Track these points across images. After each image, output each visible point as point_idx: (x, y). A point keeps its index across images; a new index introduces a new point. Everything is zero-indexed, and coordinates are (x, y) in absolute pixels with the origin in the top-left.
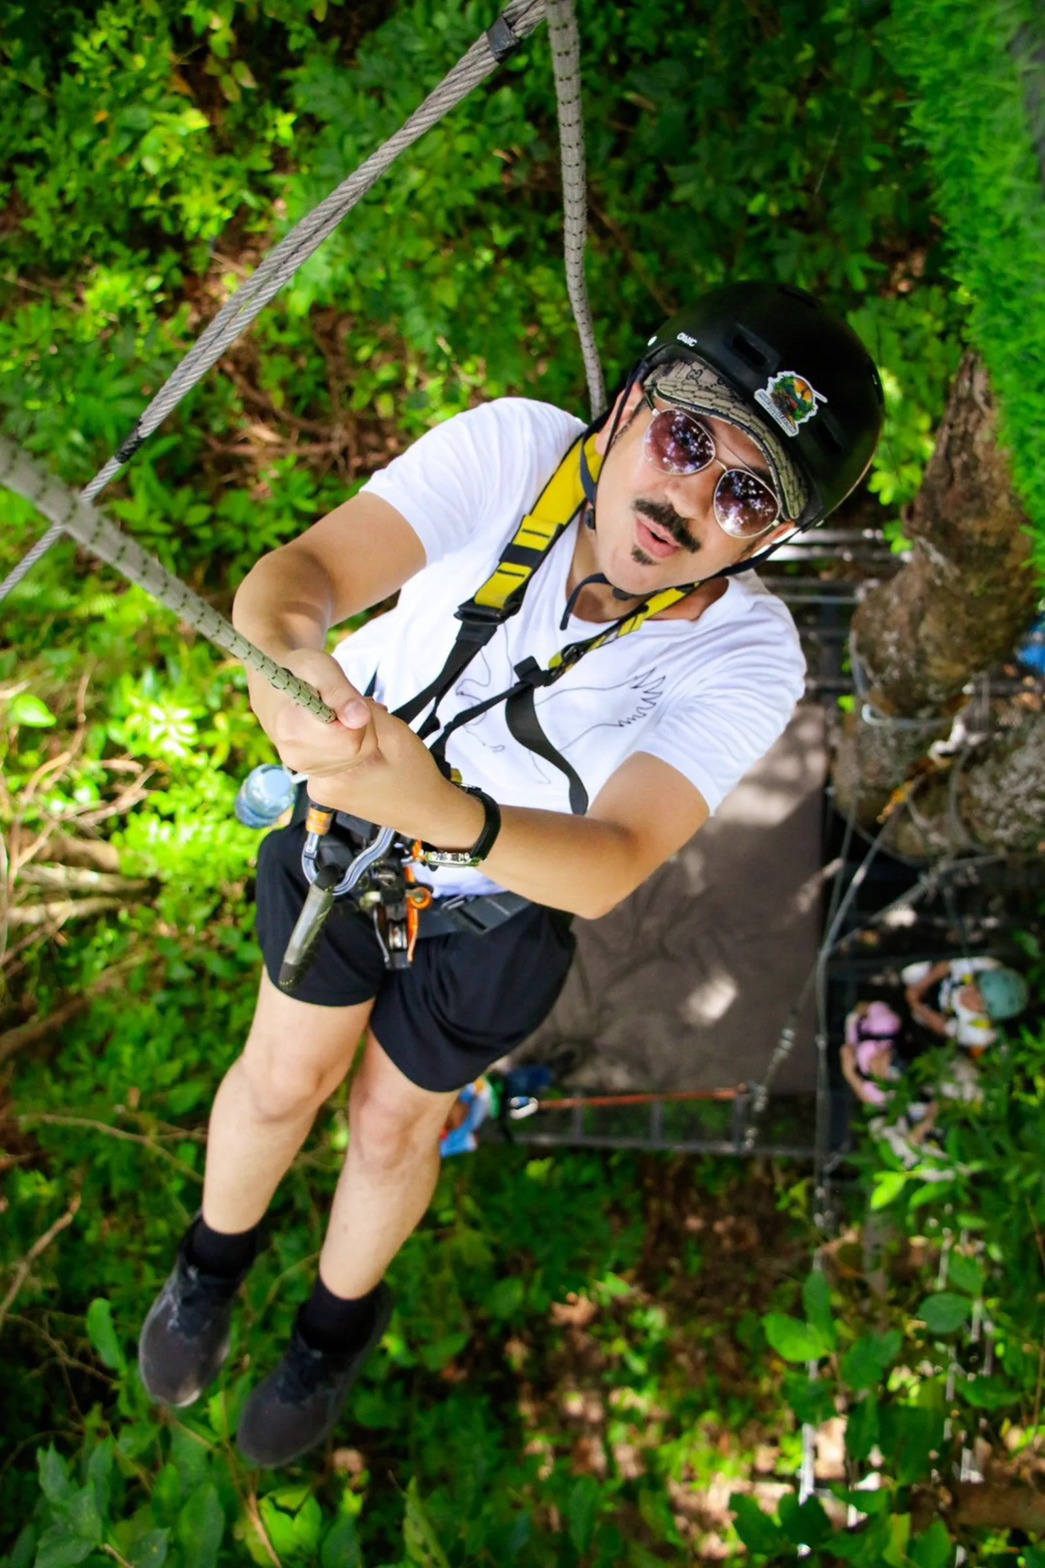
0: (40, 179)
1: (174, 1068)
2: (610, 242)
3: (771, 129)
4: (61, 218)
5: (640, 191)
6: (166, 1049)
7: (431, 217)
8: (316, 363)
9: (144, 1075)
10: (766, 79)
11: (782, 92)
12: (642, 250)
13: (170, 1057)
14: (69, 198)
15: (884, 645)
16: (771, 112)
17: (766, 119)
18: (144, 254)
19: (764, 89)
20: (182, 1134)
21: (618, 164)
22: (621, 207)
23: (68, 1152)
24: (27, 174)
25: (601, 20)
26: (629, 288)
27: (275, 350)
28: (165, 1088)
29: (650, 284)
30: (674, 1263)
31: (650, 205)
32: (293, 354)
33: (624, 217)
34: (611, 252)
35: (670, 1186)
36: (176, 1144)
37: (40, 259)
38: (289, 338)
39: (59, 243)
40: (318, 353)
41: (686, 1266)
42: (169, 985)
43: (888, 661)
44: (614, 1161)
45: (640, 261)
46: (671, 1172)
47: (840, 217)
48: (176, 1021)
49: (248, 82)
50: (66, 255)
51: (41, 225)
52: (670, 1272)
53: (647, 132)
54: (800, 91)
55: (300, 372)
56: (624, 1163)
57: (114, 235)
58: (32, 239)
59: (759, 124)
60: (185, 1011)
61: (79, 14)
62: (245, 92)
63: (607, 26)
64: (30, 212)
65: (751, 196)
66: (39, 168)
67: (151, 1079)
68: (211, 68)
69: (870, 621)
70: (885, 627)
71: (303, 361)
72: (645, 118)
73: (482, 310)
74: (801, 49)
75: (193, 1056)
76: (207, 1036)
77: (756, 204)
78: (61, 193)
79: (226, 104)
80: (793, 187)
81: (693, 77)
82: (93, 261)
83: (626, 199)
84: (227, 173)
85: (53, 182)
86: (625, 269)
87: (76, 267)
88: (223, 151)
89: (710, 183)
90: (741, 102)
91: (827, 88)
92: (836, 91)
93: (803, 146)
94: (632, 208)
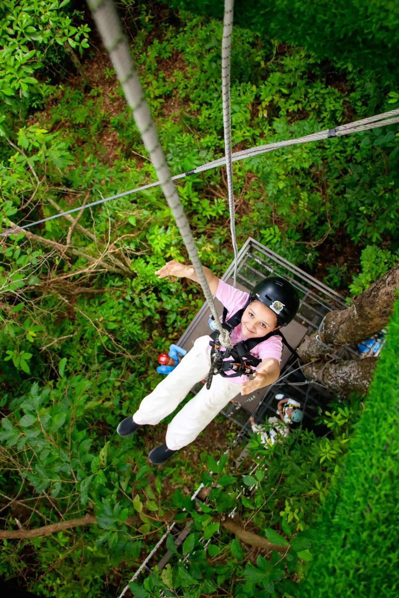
0: (207, 109)
1: (114, 318)
2: (324, 196)
3: (375, 194)
4: (206, 120)
5: (338, 190)
6: (114, 313)
7: (288, 167)
8: (243, 183)
9: (107, 315)
10: (380, 183)
11: (382, 188)
12: (330, 203)
13: (114, 315)
14: (211, 116)
15: (331, 324)
16: (377, 191)
17: (375, 192)
19: (379, 185)
20: (107, 334)
21: (336, 181)
23: (80, 322)
24: (205, 106)
25: (351, 149)
26: (322, 209)
28: (109, 321)
29: (328, 211)
31: (338, 194)
34: (323, 199)
36: (104, 335)
37: (197, 125)
38: (240, 174)
39: (203, 124)
42: (124, 299)
43: (329, 328)
45: (328, 205)
47: (379, 223)
48: (121, 308)
49: (265, 115)
50: (203, 128)
51: (201, 119)
53: (347, 178)
54: (386, 190)
55: (238, 183)
57: (216, 129)
58: (198, 121)
59: (373, 192)
60: (124, 307)
61: (238, 81)
62: (263, 117)
63: (352, 151)
64: (201, 115)
65: (362, 206)
66: (209, 107)
67: (107, 317)
68: (259, 108)
69: (331, 316)
70: (333, 320)
71: (240, 181)
72: (348, 175)
73: (287, 193)
74: (392, 182)
75: (119, 318)
76: (125, 316)
77: (362, 208)
78: (210, 115)
79: (258, 117)
80: (372, 210)
81: (364, 173)
82: (208, 132)
83: (333, 189)
84: (248, 131)
85: (210, 111)
86: (323, 204)
87: (203, 132)
88: (251, 126)
89: (354, 197)
90: (372, 184)
91: (392, 193)
92: (394, 195)
93: (380, 202)
94: (333, 192)
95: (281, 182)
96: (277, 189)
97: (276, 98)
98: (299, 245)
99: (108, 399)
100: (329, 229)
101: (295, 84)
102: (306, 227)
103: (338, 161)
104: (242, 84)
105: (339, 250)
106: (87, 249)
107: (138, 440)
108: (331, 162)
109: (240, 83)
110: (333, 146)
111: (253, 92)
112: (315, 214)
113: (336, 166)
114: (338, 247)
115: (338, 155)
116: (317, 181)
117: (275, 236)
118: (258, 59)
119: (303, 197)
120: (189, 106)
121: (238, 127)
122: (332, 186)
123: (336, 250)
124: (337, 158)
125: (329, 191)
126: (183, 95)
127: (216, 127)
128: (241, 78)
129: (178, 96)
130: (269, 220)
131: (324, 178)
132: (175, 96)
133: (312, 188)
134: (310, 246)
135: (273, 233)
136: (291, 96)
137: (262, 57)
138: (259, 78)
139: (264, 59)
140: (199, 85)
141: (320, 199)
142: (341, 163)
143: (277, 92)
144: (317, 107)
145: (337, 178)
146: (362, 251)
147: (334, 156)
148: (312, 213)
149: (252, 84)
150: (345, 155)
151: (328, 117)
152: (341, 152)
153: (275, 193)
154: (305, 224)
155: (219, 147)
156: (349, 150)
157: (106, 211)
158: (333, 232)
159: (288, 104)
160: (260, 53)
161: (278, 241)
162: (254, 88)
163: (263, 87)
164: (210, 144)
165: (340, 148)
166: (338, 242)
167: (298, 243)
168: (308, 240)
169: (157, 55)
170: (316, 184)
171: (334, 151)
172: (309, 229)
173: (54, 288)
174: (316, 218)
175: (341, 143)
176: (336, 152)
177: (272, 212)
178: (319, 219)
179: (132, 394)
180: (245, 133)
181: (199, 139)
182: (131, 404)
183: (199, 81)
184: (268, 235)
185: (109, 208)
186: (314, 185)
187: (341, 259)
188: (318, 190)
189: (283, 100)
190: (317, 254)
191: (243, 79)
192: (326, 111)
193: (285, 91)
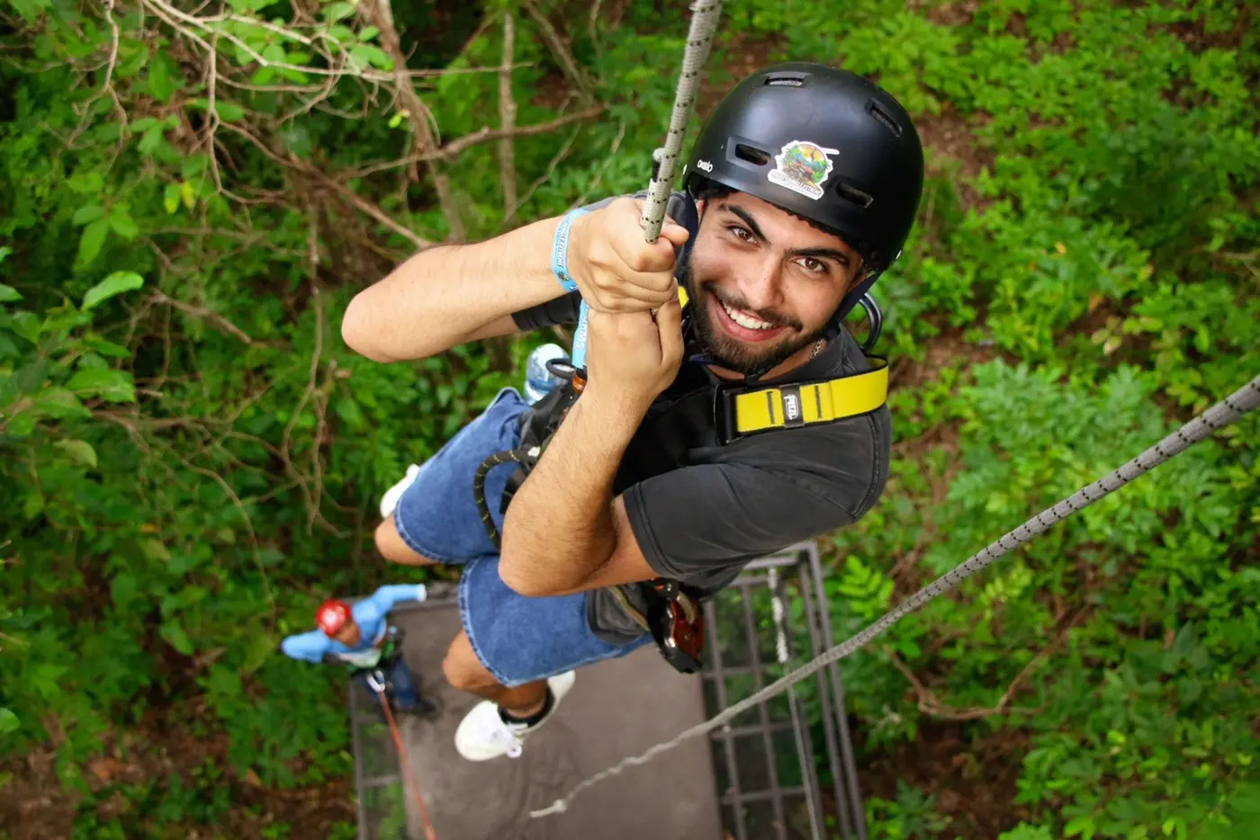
0: (1005, 216)
1: (370, 401)
2: (1053, 635)
3: (1178, 739)
4: (981, 234)
5: (1095, 653)
6: (384, 392)
8: (916, 430)
9: (363, 380)
10: (1216, 729)
11: (1209, 743)
12: (1051, 662)
13: (378, 398)
14: (997, 237)
16: (1191, 736)
17: (1185, 736)
18: (970, 294)
19: (1207, 727)
20: (321, 414)
21: (1111, 632)
22: (1081, 639)
23: (297, 335)
24: (1007, 205)
25: (1218, 601)
26: (1021, 655)
27: (919, 399)
28: (353, 396)
29: (1028, 671)
30: (270, 817)
31: (1087, 662)
32: (919, 413)
33: (1073, 645)
34: (1045, 638)
35: (330, 803)
36: (314, 413)
37: (948, 225)
38: (929, 408)
39: (964, 234)
40: (924, 431)
41: (268, 826)
42: (433, 392)
44: (345, 755)
45: (1042, 661)
46: (342, 803)
47: (1121, 807)
48: (407, 396)
49: (1108, 348)
50: (957, 239)
51: (973, 220)
52: (263, 813)
53: (1145, 649)
54: (1213, 757)
55: (906, 419)
56: (343, 763)
57: (978, 272)
58: (961, 217)
59: (1179, 729)
60: (415, 404)
61: (1126, 225)
62: (1101, 346)
63: (1214, 605)
64: (981, 213)
65: (1120, 730)
66: (1013, 215)
67: (359, 385)
68: (1112, 322)
71: (915, 420)
72: (1155, 644)
74: (1246, 755)
75: (381, 414)
76: (398, 424)
77: (1117, 737)
78: (999, 230)
79: (1089, 335)
80: (1135, 765)
81: (1199, 673)
82: (955, 261)
83: (1086, 642)
84: (1041, 341)
85: (1006, 225)
86: (1035, 649)
87: (949, 251)
88: (1057, 340)
89: (1124, 697)
90: (1192, 712)
91: (1222, 779)
92: (1220, 787)
93: (1169, 768)
94: (1081, 648)
95: (1005, 497)
96: (981, 501)
97: (1169, 339)
98: (896, 672)
99: (170, 544)
100: (993, 707)
101: (1237, 351)
102: (948, 653)
103: (1160, 596)
104: (1130, 242)
105: (965, 774)
106: (474, 209)
107: (134, 700)
108: (1143, 582)
109: (1128, 234)
110: (1182, 553)
111: (1133, 276)
112: (997, 646)
113: (1146, 601)
114: (972, 768)
115: (1175, 582)
116: (1071, 588)
117: (865, 599)
118: (1218, 223)
119: (1014, 575)
120: (977, 173)
121: (1028, 312)
122: (1092, 630)
123: (959, 771)
124: (1165, 588)
125: (1073, 634)
126: (987, 142)
127: (983, 266)
128: (1141, 227)
129: (976, 131)
130: (889, 554)
131: (1094, 598)
132: (969, 126)
133: (1045, 589)
134: (916, 699)
135: (872, 588)
136: (1205, 366)
137: (1232, 228)
138: (1178, 263)
139: (1231, 239)
140: (1040, 154)
141: (1039, 630)
142: (1162, 604)
143: (1183, 327)
144: (1235, 443)
145: (1123, 628)
146: (1022, 826)
147: (1162, 576)
148: (991, 640)
149: (1150, 260)
150: (1187, 598)
151: (1238, 486)
152: (1189, 585)
153: (969, 504)
154: (951, 644)
155: (947, 312)
156: (1209, 597)
157: (591, 178)
158: (995, 724)
159: (1181, 374)
160: (1234, 217)
161: (861, 615)
162: (1145, 273)
163: (1165, 289)
164: (935, 285)
165: (1194, 572)
166: (980, 757)
167: (897, 663)
168: (925, 684)
169: (1024, 10)
170: (1063, 591)
171: (1175, 564)
172: (950, 663)
173: (321, 205)
174: (989, 657)
175: (1208, 567)
176: (1179, 572)
177: (910, 548)
178: (992, 666)
179: (230, 588)
180: (1030, 334)
181: (925, 255)
182: (203, 603)
183: (1049, 149)
184: (857, 581)
185: (604, 179)
186: (1058, 590)
187: (951, 800)
188: (1052, 608)
189: (1179, 356)
190: (912, 733)
191: (1141, 234)
192: (1247, 469)
193: (1204, 341)
